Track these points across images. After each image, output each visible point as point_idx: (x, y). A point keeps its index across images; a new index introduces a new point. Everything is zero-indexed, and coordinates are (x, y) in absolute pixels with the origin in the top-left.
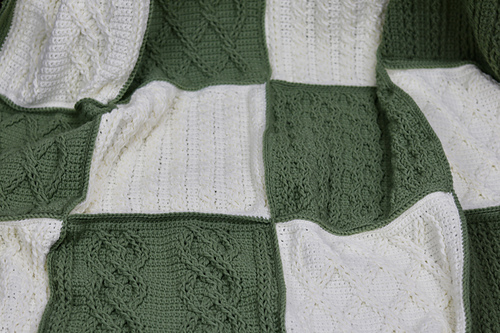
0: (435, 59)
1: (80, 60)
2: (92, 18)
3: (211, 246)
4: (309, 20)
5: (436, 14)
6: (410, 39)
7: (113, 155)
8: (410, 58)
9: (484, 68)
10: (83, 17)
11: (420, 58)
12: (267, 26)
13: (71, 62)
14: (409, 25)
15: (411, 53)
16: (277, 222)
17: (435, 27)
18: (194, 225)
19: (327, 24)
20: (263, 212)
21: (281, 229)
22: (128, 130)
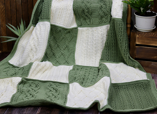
0: (114, 62)
1: (31, 55)
3: (54, 86)
4: (85, 54)
5: (114, 51)
6: (108, 56)
7: (35, 72)
8: (107, 60)
11: (110, 61)
12: (75, 55)
13: (29, 56)
14: (107, 53)
15: (108, 59)
16: (70, 83)
17: (114, 54)
18: (51, 83)
19: (89, 54)
20: (68, 82)
22: (39, 67)
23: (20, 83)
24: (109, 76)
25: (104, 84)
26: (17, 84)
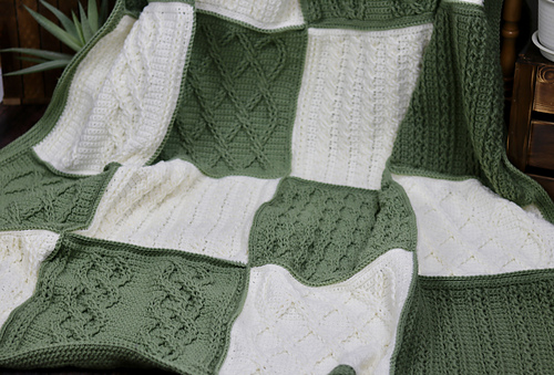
0: (442, 172)
1: (117, 133)
2: (130, 95)
3: (186, 276)
4: (333, 133)
5: (445, 130)
6: (418, 150)
7: (124, 205)
8: (417, 167)
9: (485, 182)
10: (123, 92)
11: (426, 168)
12: (294, 134)
13: (109, 135)
14: (419, 137)
15: (417, 162)
16: (252, 266)
17: (444, 143)
18: (177, 260)
19: (348, 135)
20: (244, 260)
21: (255, 273)
22: (142, 186)
23: (52, 257)
24: (411, 246)
25: (387, 279)
26: (42, 259)
